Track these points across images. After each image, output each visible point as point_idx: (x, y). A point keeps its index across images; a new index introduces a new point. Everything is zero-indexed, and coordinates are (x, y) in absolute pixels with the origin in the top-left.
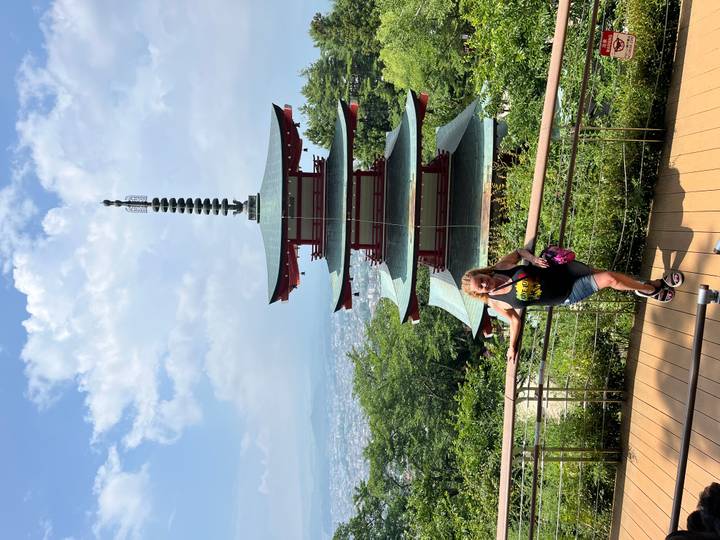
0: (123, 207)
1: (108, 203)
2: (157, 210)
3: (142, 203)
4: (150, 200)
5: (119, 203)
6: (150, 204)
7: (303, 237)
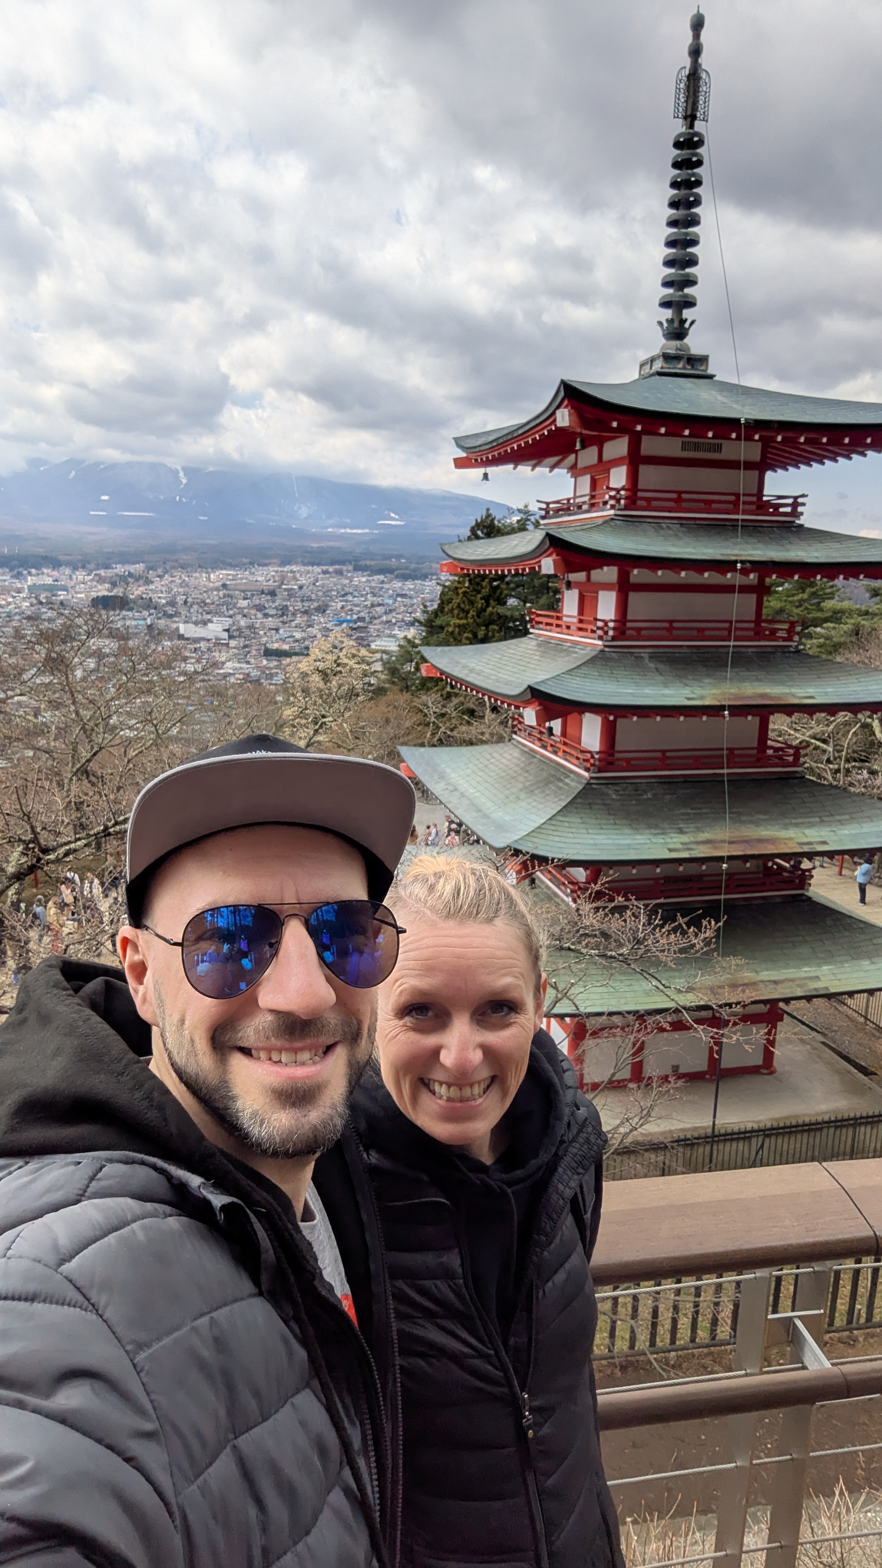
0: (687, 62)
1: (698, 24)
2: (678, 145)
3: (695, 107)
4: (699, 126)
5: (696, 52)
6: (691, 126)
7: (643, 469)
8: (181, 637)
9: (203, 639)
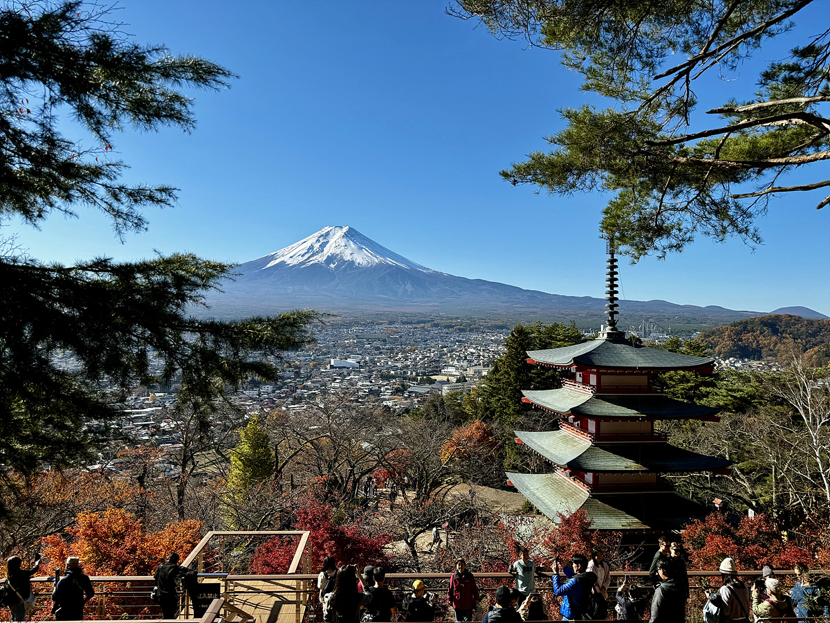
2: (609, 261)
4: (615, 257)
8: (332, 367)
9: (345, 367)
